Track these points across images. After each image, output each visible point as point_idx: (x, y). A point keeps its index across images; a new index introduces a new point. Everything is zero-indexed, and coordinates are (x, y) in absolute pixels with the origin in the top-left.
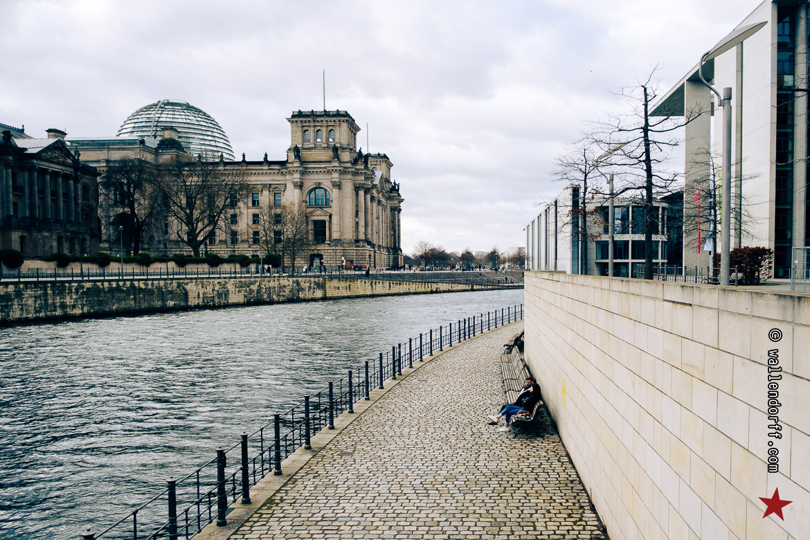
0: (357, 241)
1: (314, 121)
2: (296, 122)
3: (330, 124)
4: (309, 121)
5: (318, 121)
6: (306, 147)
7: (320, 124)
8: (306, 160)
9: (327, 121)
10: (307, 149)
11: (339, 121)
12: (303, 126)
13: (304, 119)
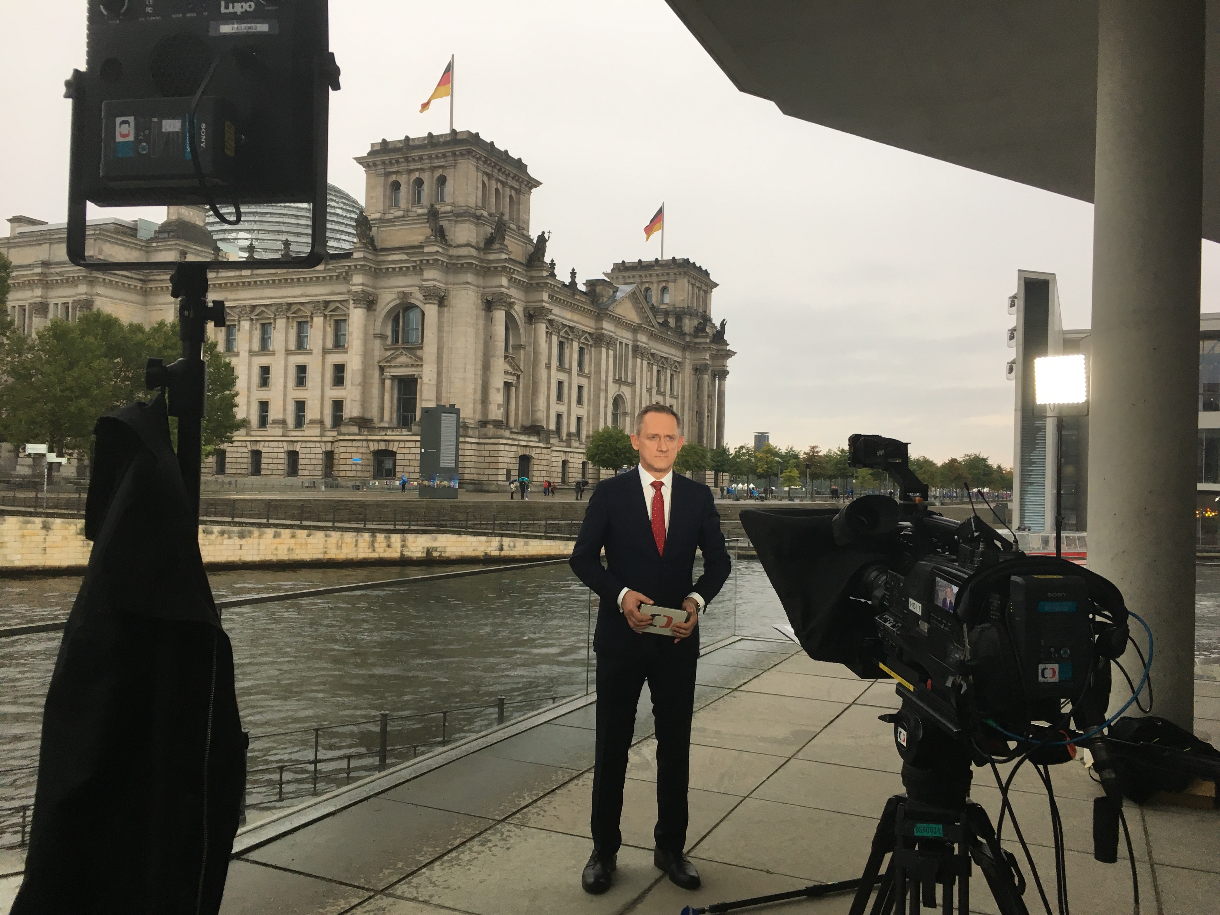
0: (484, 424)
1: (407, 160)
2: (375, 165)
3: (437, 163)
4: (397, 162)
5: (414, 160)
6: (390, 216)
7: (418, 166)
8: (384, 246)
9: (430, 157)
10: (389, 221)
11: (454, 154)
12: (388, 174)
13: (386, 158)
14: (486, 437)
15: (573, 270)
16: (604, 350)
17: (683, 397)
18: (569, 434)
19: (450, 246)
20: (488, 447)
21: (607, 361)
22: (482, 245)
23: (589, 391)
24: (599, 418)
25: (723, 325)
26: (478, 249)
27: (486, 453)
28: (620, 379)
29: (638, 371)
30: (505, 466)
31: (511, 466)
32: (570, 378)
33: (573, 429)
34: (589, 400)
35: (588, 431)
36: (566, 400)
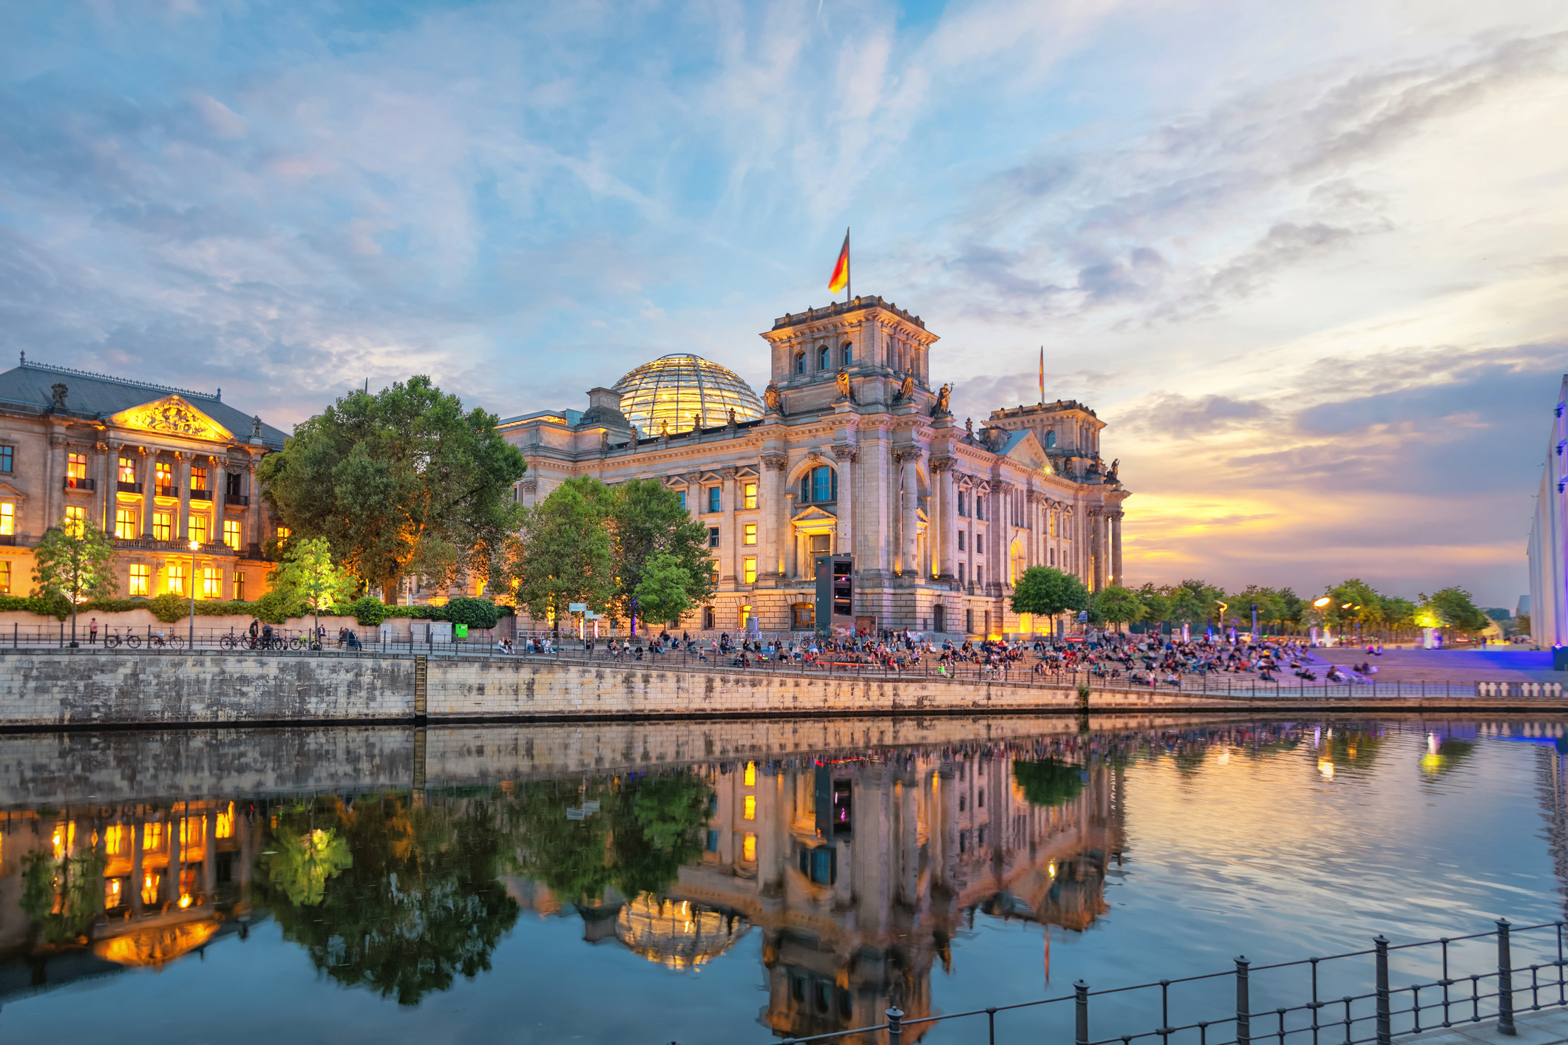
2: (779, 338)
5: (818, 329)
6: (797, 383)
7: (822, 334)
8: (794, 410)
10: (796, 387)
11: (859, 319)
12: (793, 345)
14: (901, 586)
15: (969, 420)
16: (1002, 496)
17: (1077, 542)
18: (971, 583)
19: (859, 405)
20: (904, 597)
21: (1005, 508)
22: (890, 402)
23: (988, 539)
24: (999, 565)
25: (1114, 465)
26: (887, 406)
27: (903, 603)
28: (1017, 525)
29: (1034, 517)
30: (922, 615)
31: (927, 616)
32: (970, 524)
33: (975, 578)
34: (988, 547)
35: (988, 578)
36: (967, 548)
